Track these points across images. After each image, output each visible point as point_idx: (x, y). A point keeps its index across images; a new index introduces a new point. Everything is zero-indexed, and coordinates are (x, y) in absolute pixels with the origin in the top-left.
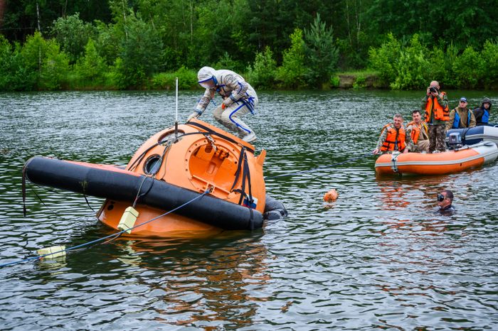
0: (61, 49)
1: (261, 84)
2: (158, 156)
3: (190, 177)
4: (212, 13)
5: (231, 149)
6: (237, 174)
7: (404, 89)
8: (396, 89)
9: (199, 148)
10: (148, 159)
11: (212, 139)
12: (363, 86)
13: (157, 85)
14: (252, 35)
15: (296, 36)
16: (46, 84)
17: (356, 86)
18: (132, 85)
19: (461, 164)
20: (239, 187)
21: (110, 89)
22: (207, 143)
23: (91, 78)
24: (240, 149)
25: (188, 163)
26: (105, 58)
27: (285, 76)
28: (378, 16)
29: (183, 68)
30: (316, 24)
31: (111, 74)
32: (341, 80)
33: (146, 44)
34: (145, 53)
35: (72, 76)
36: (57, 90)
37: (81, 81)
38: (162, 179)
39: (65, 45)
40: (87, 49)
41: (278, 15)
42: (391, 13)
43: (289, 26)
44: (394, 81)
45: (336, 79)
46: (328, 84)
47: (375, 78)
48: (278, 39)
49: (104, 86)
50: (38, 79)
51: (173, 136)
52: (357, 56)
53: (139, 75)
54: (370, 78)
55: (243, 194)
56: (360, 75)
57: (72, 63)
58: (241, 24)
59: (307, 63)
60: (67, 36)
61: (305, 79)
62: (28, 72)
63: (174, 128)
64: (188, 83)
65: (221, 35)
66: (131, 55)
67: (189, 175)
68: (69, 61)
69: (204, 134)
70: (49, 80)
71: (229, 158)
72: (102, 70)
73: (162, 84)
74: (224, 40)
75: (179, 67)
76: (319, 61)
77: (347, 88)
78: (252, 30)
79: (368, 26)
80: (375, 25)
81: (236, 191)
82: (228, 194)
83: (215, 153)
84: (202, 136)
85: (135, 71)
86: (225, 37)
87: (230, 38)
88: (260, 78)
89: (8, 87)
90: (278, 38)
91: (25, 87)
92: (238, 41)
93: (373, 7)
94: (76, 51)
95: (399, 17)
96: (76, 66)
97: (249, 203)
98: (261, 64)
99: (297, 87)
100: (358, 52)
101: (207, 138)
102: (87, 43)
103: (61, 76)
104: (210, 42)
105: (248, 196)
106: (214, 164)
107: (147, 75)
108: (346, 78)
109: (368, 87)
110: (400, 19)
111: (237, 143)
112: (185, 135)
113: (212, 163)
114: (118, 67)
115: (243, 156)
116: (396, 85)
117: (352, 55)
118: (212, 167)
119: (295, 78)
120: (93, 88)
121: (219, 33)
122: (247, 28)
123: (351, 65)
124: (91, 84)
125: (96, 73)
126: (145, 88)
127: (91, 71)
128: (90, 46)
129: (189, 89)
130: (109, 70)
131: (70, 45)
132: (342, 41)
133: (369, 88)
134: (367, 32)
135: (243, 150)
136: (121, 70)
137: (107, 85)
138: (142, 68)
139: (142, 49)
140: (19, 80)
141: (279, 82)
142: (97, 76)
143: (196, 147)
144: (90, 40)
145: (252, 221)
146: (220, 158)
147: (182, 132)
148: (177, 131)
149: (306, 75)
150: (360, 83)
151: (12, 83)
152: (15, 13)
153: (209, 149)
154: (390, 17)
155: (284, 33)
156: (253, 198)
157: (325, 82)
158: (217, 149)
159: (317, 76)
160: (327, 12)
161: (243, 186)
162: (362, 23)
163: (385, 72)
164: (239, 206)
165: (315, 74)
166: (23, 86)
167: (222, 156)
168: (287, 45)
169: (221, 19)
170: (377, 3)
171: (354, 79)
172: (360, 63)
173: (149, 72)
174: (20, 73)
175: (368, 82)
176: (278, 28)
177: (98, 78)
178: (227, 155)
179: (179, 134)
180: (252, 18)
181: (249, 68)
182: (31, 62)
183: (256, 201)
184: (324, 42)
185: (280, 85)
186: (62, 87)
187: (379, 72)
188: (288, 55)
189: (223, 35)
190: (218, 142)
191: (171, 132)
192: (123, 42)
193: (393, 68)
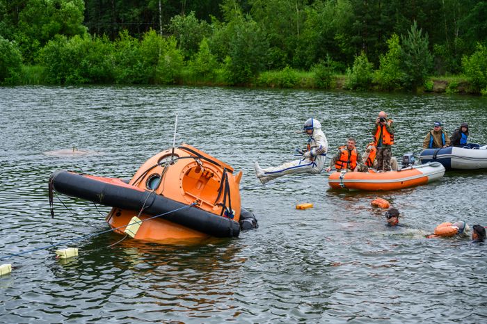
0: (177, 47)
1: (359, 85)
2: (158, 174)
3: (183, 193)
4: (319, 15)
5: (216, 170)
6: (220, 190)
8: (486, 96)
9: (190, 169)
10: (150, 177)
11: (201, 163)
12: (455, 91)
13: (262, 82)
14: (354, 38)
15: (393, 42)
16: (161, 78)
17: (448, 90)
18: (240, 82)
19: (402, 183)
20: (221, 202)
21: (220, 85)
22: (197, 165)
23: (202, 74)
24: (222, 171)
25: (181, 181)
26: (217, 55)
27: (382, 79)
28: (476, 24)
29: (288, 68)
30: (413, 30)
31: (221, 71)
32: (434, 84)
33: (254, 44)
34: (253, 52)
35: (185, 72)
36: (171, 84)
37: (193, 76)
38: (161, 194)
39: (181, 42)
40: (201, 47)
41: (380, 19)
43: (388, 30)
44: (485, 87)
45: (430, 83)
46: (422, 88)
47: (467, 84)
49: (214, 82)
50: (155, 73)
51: (169, 159)
52: (454, 61)
53: (246, 73)
54: (462, 83)
55: (224, 207)
56: (453, 80)
57: (187, 59)
58: (345, 27)
59: (403, 67)
60: (183, 33)
61: (400, 82)
62: (146, 66)
63: (170, 152)
64: (291, 82)
65: (326, 37)
66: (241, 54)
67: (182, 191)
68: (184, 57)
69: (195, 158)
70: (164, 74)
71: (214, 178)
72: (213, 67)
73: (267, 82)
74: (329, 42)
75: (285, 67)
76: (414, 66)
77: (440, 92)
78: (355, 34)
79: (465, 33)
80: (473, 31)
81: (219, 205)
82: (212, 207)
83: (203, 174)
84: (193, 160)
85: (243, 69)
86: (329, 39)
87: (334, 40)
88: (358, 80)
89: (127, 80)
90: (379, 41)
91: (142, 81)
92: (340, 43)
93: (470, 15)
94: (191, 47)
96: (190, 62)
97: (229, 215)
98: (359, 67)
99: (393, 89)
100: (455, 57)
101: (196, 162)
102: (201, 39)
103: (175, 71)
104: (315, 43)
105: (228, 209)
106: (202, 182)
107: (254, 73)
108: (440, 82)
109: (460, 92)
111: (220, 166)
112: (179, 158)
113: (199, 181)
114: (227, 64)
115: (224, 176)
116: (486, 92)
117: (448, 60)
118: (200, 184)
119: (391, 81)
120: (205, 82)
121: (324, 35)
122: (348, 30)
123: (447, 69)
124: (203, 80)
125: (208, 69)
126: (252, 84)
127: (203, 67)
128: (203, 44)
129: (292, 88)
130: (220, 67)
131: (186, 41)
132: (440, 46)
133: (461, 93)
134: (464, 38)
135: (224, 171)
136: (230, 68)
137: (217, 81)
138: (249, 66)
139: (251, 48)
140: (137, 74)
141: (377, 84)
142: (208, 72)
143: (188, 169)
144: (205, 38)
145: (232, 229)
146: (206, 177)
147: (177, 155)
148: (173, 154)
149: (400, 78)
150: (452, 88)
151: (129, 76)
152: (139, 8)
153: (198, 170)
155: (384, 37)
156: (232, 211)
157: (420, 86)
158: (204, 170)
159: (411, 80)
160: (427, 18)
161: (224, 201)
162: (460, 29)
163: (477, 79)
164: (221, 217)
165: (410, 78)
166: (141, 79)
167: (208, 176)
168: (385, 49)
169: (327, 22)
170: (473, 11)
171: (447, 84)
172: (456, 68)
173: (255, 70)
174: (138, 66)
175: (460, 87)
176: (380, 32)
177: (209, 74)
178: (213, 175)
179: (175, 158)
180: (355, 22)
181: (349, 70)
182: (149, 57)
183: (234, 213)
184: (420, 48)
185: (377, 87)
186: (177, 81)
187: (470, 78)
188: (384, 59)
189: (328, 37)
190: (205, 165)
191: (168, 155)
192: (233, 41)
193: (485, 75)
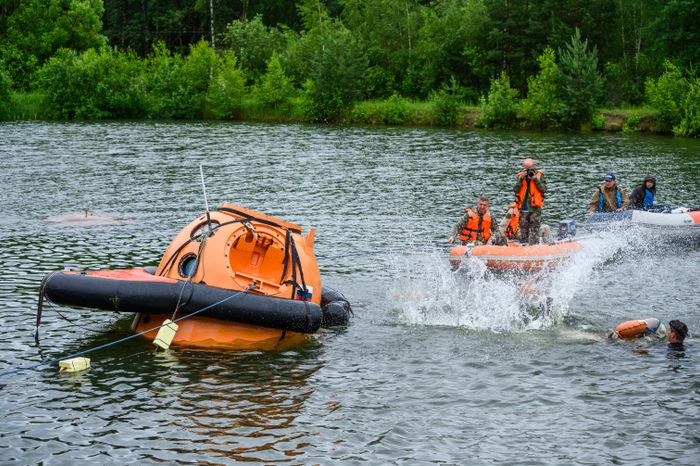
0: (237, 66)
1: (498, 121)
2: (194, 254)
4: (439, 20)
6: (286, 261)
7: (692, 136)
8: (680, 136)
9: (238, 239)
11: (252, 227)
12: (636, 129)
13: (359, 117)
14: (491, 53)
15: (546, 59)
16: (213, 111)
17: (626, 129)
20: (290, 278)
22: (246, 231)
23: (272, 105)
26: (293, 78)
27: (531, 112)
28: (665, 32)
29: (395, 96)
30: (574, 42)
31: (298, 101)
32: (606, 120)
33: (347, 61)
34: (345, 73)
35: (248, 101)
37: (259, 108)
38: (202, 282)
39: (242, 58)
40: (270, 65)
41: (527, 26)
42: (681, 29)
43: (540, 41)
44: (678, 123)
45: (600, 118)
46: (589, 124)
47: (652, 119)
48: (526, 59)
49: (289, 116)
50: (203, 103)
51: (206, 229)
52: (634, 87)
53: (335, 103)
54: (645, 118)
55: (295, 285)
56: (633, 113)
57: (250, 83)
58: (477, 38)
59: (561, 95)
60: (245, 46)
61: (558, 118)
62: (191, 94)
63: (206, 219)
64: (401, 116)
65: (450, 52)
66: (328, 76)
68: (246, 80)
69: (242, 221)
70: (217, 105)
71: (274, 245)
72: (288, 95)
73: (366, 116)
74: (454, 58)
75: (391, 94)
76: (577, 93)
77: (613, 131)
78: (492, 47)
79: (650, 46)
80: (661, 44)
81: (287, 283)
82: (278, 288)
83: (257, 242)
84: (239, 225)
85: (331, 97)
86: (454, 54)
87: (460, 56)
88: (497, 113)
89: (164, 113)
90: (526, 57)
91: (185, 114)
92: (471, 60)
93: (658, 20)
94: (256, 66)
95: (692, 35)
96: (255, 88)
97: (304, 295)
98: (498, 94)
99: (546, 127)
100: (635, 81)
101: (245, 226)
102: (271, 55)
103: (234, 101)
104: (434, 60)
105: (301, 286)
106: (258, 254)
107: (346, 104)
108: (614, 117)
109: (642, 131)
110: (695, 37)
111: (280, 227)
112: (220, 226)
113: (255, 253)
114: (308, 91)
116: (681, 130)
117: (626, 84)
118: (256, 257)
119: (544, 115)
120: (275, 118)
121: (448, 49)
122: (482, 41)
123: (624, 98)
124: (272, 114)
125: (280, 98)
126: (344, 120)
127: (273, 95)
128: (274, 62)
129: (401, 124)
130: (297, 95)
131: (248, 58)
132: (614, 65)
133: (645, 132)
134: (648, 53)
135: (288, 233)
136: (312, 95)
137: (293, 115)
138: (339, 93)
139: (342, 67)
140: (178, 105)
141: (523, 119)
142: (281, 102)
143: (234, 239)
144: (274, 53)
145: (309, 316)
146: (264, 246)
147: (216, 222)
148: (209, 222)
149: (557, 111)
150: (631, 125)
151: (168, 108)
152: (181, 10)
153: (250, 237)
154: (679, 34)
155: (533, 52)
156: (308, 287)
157: (584, 122)
158: (259, 237)
159: (573, 114)
160: (595, 25)
161: (294, 276)
162: (643, 40)
163: (667, 112)
165: (570, 112)
166: (184, 112)
167: (266, 244)
168: (535, 69)
169: (451, 30)
170: (662, 14)
171: (624, 119)
172: (637, 97)
173: (349, 99)
174: (179, 94)
175: (643, 124)
176: (527, 44)
177: (282, 106)
178: (272, 242)
179: (214, 226)
180: (491, 30)
181: (482, 99)
182: (195, 80)
183: (310, 289)
184: (585, 68)
185: (524, 124)
186: (236, 116)
187: (657, 111)
188: (534, 84)
190: (259, 229)
191: (203, 224)
192: (317, 58)
193: (678, 106)
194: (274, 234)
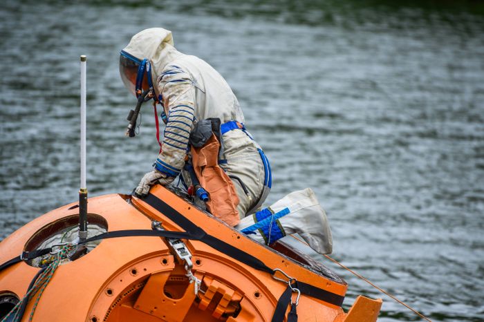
2: (14, 297)
9: (145, 280)
11: (188, 257)
22: (171, 265)
69: (167, 237)
71: (241, 319)
83: (197, 300)
84: (157, 244)
101: (172, 251)
111: (270, 272)
146: (212, 316)
147: (101, 222)
148: (83, 219)
153: (177, 283)
158: (204, 286)
167: (220, 310)
178: (236, 308)
190: (208, 266)
194: (249, 289)
